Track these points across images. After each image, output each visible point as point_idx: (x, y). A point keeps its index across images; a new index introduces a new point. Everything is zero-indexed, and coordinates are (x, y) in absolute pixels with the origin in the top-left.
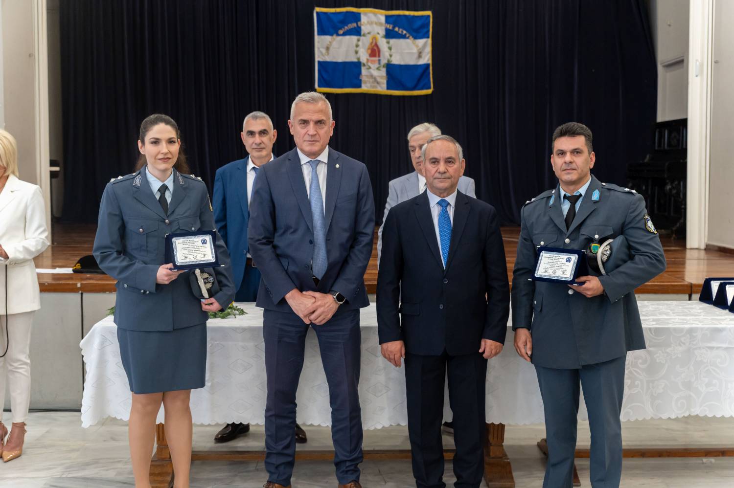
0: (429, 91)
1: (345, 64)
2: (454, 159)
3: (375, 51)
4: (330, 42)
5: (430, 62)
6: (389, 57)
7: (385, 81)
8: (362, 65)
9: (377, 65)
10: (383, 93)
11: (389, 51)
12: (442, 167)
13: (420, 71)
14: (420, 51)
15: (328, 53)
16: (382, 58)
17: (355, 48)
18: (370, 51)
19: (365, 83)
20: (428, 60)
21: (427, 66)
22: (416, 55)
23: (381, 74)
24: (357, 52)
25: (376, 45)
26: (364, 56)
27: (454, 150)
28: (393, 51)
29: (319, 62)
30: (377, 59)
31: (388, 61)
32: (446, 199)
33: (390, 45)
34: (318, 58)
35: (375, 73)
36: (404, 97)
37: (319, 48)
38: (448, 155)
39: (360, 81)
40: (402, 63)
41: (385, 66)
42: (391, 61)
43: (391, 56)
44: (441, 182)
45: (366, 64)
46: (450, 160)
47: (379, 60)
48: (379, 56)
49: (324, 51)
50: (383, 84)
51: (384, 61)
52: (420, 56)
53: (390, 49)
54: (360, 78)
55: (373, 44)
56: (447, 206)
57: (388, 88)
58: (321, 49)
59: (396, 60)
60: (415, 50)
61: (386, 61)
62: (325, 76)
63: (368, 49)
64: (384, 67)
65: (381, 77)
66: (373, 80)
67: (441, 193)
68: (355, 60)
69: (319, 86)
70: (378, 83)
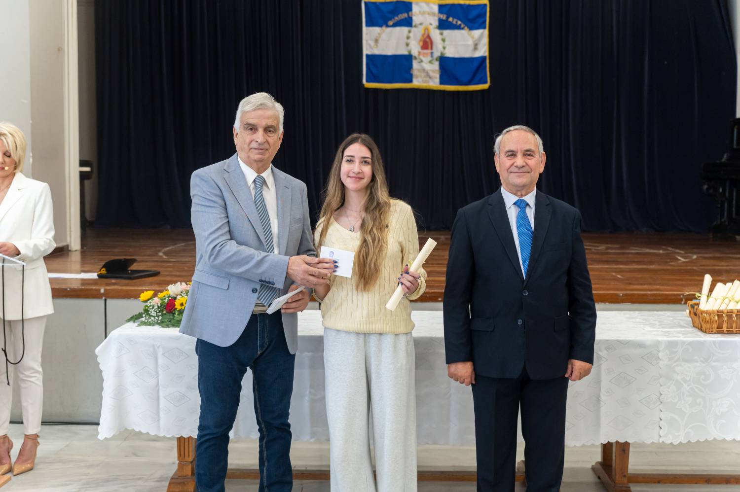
0: (485, 86)
1: (395, 58)
2: (533, 152)
3: (427, 43)
4: (379, 34)
5: (487, 54)
6: (442, 49)
7: (438, 76)
8: (413, 58)
9: (429, 58)
10: (435, 88)
11: (441, 42)
12: (519, 161)
13: (476, 64)
14: (476, 42)
15: (377, 46)
16: (434, 50)
17: (406, 40)
18: (421, 44)
19: (417, 77)
20: (485, 52)
21: (484, 58)
22: (472, 48)
23: (434, 68)
24: (407, 45)
25: (429, 37)
26: (415, 49)
27: (533, 142)
28: (446, 43)
29: (367, 56)
30: (429, 51)
31: (442, 53)
32: (524, 198)
33: (443, 37)
34: (366, 51)
35: (427, 67)
36: (458, 92)
37: (367, 41)
38: (527, 147)
39: (411, 75)
40: (457, 56)
41: (438, 59)
42: (445, 54)
43: (444, 48)
44: (519, 177)
45: (417, 57)
46: (529, 153)
47: (432, 53)
48: (432, 48)
49: (372, 43)
50: (436, 78)
51: (437, 54)
52: (476, 47)
53: (444, 40)
54: (411, 72)
55: (425, 36)
56: (525, 208)
57: (441, 83)
58: (370, 42)
59: (450, 53)
60: (470, 42)
61: (439, 54)
62: (374, 70)
63: (420, 41)
64: (436, 60)
65: (434, 71)
66: (425, 74)
67: (518, 191)
68: (406, 53)
69: (367, 81)
70: (430, 77)
